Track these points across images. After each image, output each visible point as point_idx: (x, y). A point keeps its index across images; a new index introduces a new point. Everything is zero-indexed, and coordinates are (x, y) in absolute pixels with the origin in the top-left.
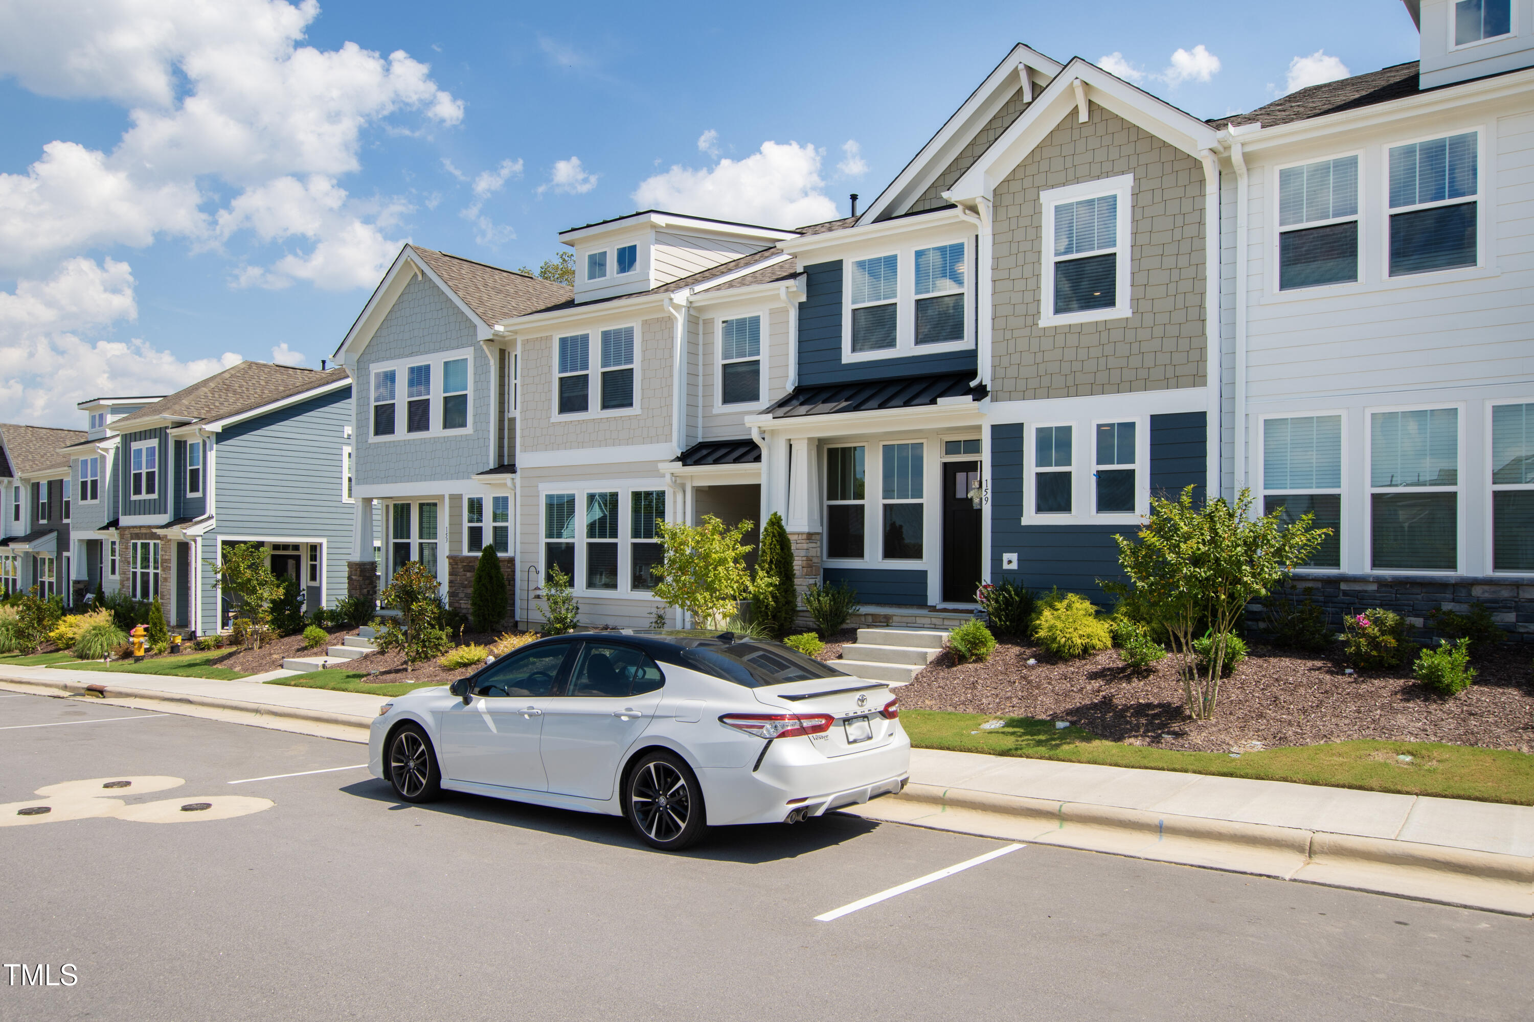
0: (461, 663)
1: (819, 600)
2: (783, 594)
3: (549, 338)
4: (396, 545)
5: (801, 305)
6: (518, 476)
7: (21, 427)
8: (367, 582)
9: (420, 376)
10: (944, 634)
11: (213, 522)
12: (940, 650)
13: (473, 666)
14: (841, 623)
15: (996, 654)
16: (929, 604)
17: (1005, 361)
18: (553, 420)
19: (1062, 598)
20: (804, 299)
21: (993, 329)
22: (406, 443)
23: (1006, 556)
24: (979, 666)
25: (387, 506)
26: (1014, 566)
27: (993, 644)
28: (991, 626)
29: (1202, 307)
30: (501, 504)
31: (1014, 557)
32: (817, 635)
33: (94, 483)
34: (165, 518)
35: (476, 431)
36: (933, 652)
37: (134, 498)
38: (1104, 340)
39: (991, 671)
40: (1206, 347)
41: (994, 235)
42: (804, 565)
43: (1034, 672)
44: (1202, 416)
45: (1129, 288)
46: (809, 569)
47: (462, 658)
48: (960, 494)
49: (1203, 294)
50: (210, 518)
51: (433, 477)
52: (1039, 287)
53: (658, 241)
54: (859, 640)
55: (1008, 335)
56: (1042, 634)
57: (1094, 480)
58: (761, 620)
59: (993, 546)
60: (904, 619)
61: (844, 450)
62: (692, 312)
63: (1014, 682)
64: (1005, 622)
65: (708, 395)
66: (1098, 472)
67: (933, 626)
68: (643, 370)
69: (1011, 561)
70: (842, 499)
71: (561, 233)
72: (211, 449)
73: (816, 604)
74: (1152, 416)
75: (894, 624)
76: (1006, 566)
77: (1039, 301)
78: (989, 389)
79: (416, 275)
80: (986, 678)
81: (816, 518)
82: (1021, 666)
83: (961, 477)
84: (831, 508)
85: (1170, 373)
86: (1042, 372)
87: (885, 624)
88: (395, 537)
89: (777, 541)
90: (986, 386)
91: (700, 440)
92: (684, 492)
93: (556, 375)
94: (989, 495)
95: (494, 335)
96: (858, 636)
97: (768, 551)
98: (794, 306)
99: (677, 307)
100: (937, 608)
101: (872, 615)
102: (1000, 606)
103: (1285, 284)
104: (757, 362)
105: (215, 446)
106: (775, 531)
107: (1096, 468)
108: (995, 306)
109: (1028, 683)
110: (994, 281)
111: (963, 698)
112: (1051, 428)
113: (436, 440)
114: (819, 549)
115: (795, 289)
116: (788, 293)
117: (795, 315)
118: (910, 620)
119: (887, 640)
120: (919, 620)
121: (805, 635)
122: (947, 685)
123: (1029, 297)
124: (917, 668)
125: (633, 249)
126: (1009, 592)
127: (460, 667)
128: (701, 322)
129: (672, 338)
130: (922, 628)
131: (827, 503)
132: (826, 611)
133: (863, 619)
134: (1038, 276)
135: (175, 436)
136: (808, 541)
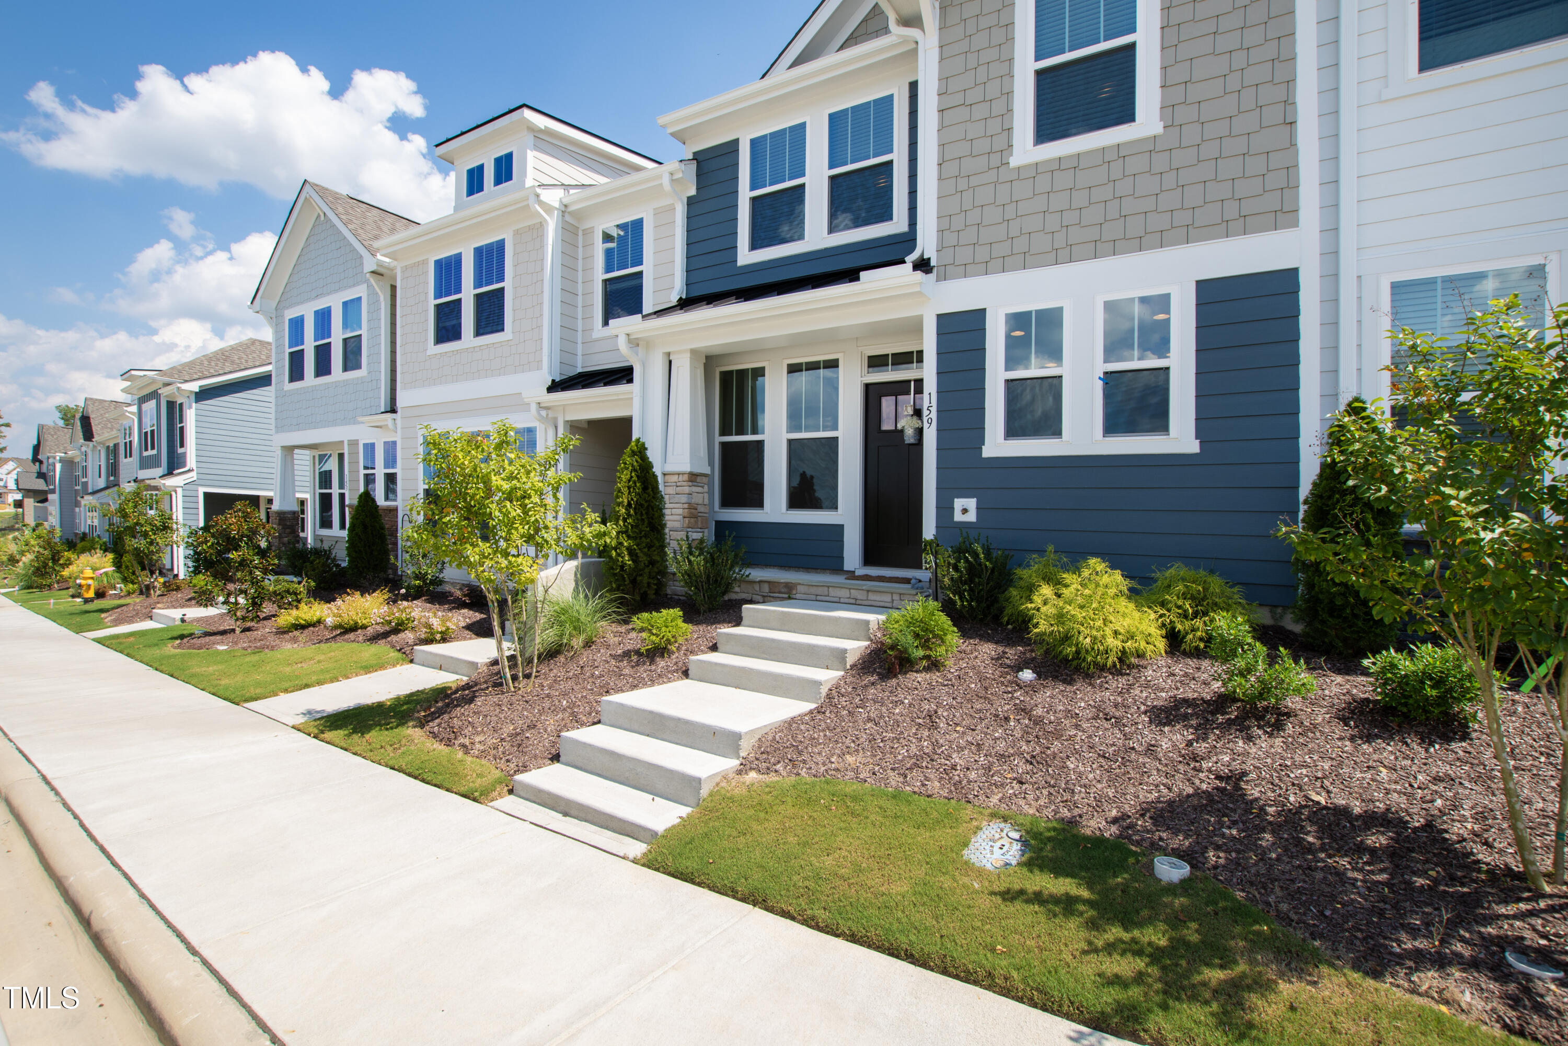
0: (297, 625)
1: (690, 561)
2: (646, 550)
3: (425, 262)
4: (321, 495)
5: (691, 201)
6: (398, 416)
7: (105, 401)
8: (288, 531)
9: (323, 317)
10: (874, 618)
11: (193, 476)
12: (867, 643)
13: (311, 628)
14: (724, 593)
15: (960, 656)
16: (846, 568)
17: (958, 222)
18: (429, 353)
19: (1074, 566)
20: (693, 191)
21: (940, 179)
22: (314, 388)
23: (959, 503)
24: (935, 677)
25: (314, 457)
26: (971, 517)
27: (953, 638)
28: (948, 608)
29: (1289, 102)
30: (390, 449)
31: (971, 503)
32: (681, 613)
33: (131, 442)
34: (160, 471)
35: (369, 373)
36: (856, 647)
37: (145, 454)
38: (1116, 172)
39: (958, 689)
40: (1297, 166)
41: (941, 47)
42: (686, 515)
43: (1038, 698)
44: (1291, 275)
45: (1158, 91)
46: (692, 520)
47: (297, 619)
48: (887, 426)
49: (1290, 82)
50: (190, 471)
51: (334, 423)
52: (1010, 111)
53: (537, 148)
54: (744, 621)
55: (963, 184)
56: (1043, 627)
57: (1099, 387)
58: (614, 586)
59: (939, 489)
60: (813, 590)
61: (742, 373)
62: (568, 218)
63: (1007, 719)
64: (969, 602)
65: (588, 318)
66: (1106, 373)
67: (853, 601)
68: (515, 288)
69: (967, 510)
70: (737, 434)
71: (437, 146)
72: (190, 407)
73: (686, 567)
74: (1198, 283)
75: (798, 596)
76: (958, 517)
77: (1010, 129)
78: (933, 263)
79: (319, 216)
80: (951, 707)
81: (702, 455)
82: (1011, 682)
83: (887, 404)
84: (724, 445)
85: (1231, 210)
86: (1014, 232)
87: (786, 596)
88: (321, 488)
89: (638, 476)
90: (929, 259)
91: (580, 370)
92: (556, 428)
93: (433, 302)
94: (934, 415)
95: (378, 265)
96: (743, 614)
97: (625, 491)
98: (682, 203)
99: (548, 209)
100: (857, 573)
101: (769, 582)
102: (961, 577)
103: (1427, 63)
104: (640, 274)
105: (194, 404)
106: (635, 464)
107: (1101, 367)
108: (942, 146)
109: (1036, 723)
110: (941, 111)
111: (914, 749)
112: (1030, 312)
113: (336, 384)
114: (706, 496)
115: (680, 175)
116: (673, 181)
117: (683, 212)
118: (820, 591)
119: (785, 624)
120: (834, 592)
121: (664, 612)
122: (882, 717)
123: (994, 126)
124: (828, 676)
125: (509, 156)
126: (975, 555)
127: (296, 629)
128: (580, 233)
129: (542, 247)
130: (838, 603)
131: (719, 439)
132: (701, 576)
133: (757, 587)
134: (1009, 94)
135: (166, 396)
136: (690, 484)
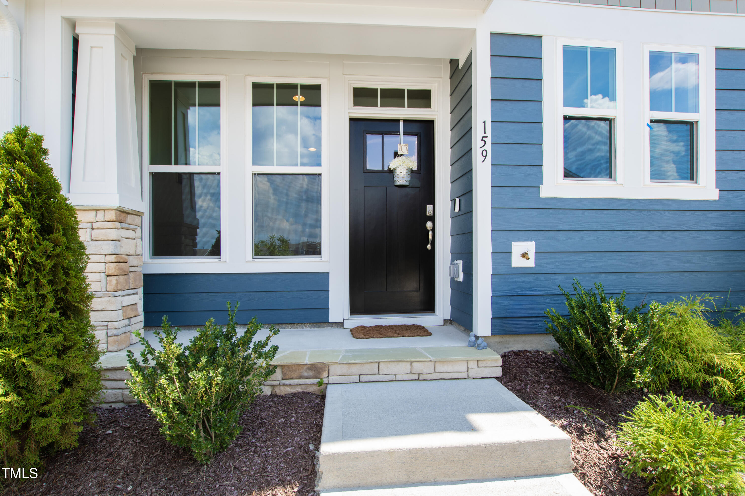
16: (331, 320)
23: (517, 247)
26: (531, 262)
31: (530, 247)
42: (111, 272)
46: (122, 278)
59: (494, 231)
66: (651, 121)
69: (525, 254)
74: (717, 50)
76: (517, 263)
84: (155, 177)
94: (489, 147)
107: (649, 114)
114: (139, 242)
131: (150, 167)
136: (118, 225)
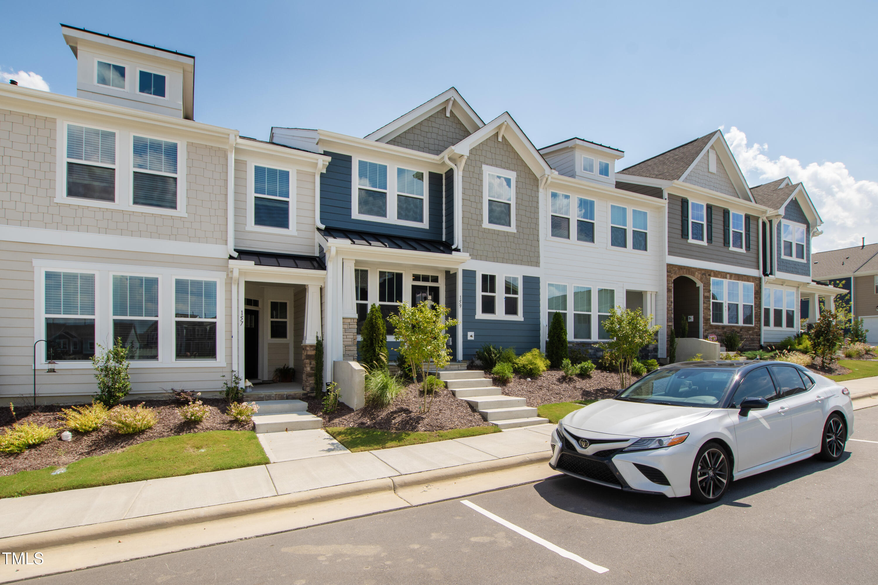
3: (50, 120)
17: (468, 239)
18: (58, 201)
20: (324, 171)
23: (469, 334)
26: (473, 338)
31: (472, 333)
40: (539, 252)
41: (463, 177)
42: (355, 338)
44: (538, 279)
45: (515, 220)
52: (482, 208)
55: (469, 227)
57: (504, 301)
59: (463, 328)
66: (505, 297)
68: (189, 182)
69: (471, 336)
71: (63, 25)
74: (522, 276)
76: (469, 338)
77: (482, 215)
90: (460, 250)
93: (64, 159)
94: (461, 304)
98: (318, 174)
103: (554, 234)
104: (287, 202)
110: (463, 199)
112: (487, 275)
117: (318, 179)
123: (478, 212)
